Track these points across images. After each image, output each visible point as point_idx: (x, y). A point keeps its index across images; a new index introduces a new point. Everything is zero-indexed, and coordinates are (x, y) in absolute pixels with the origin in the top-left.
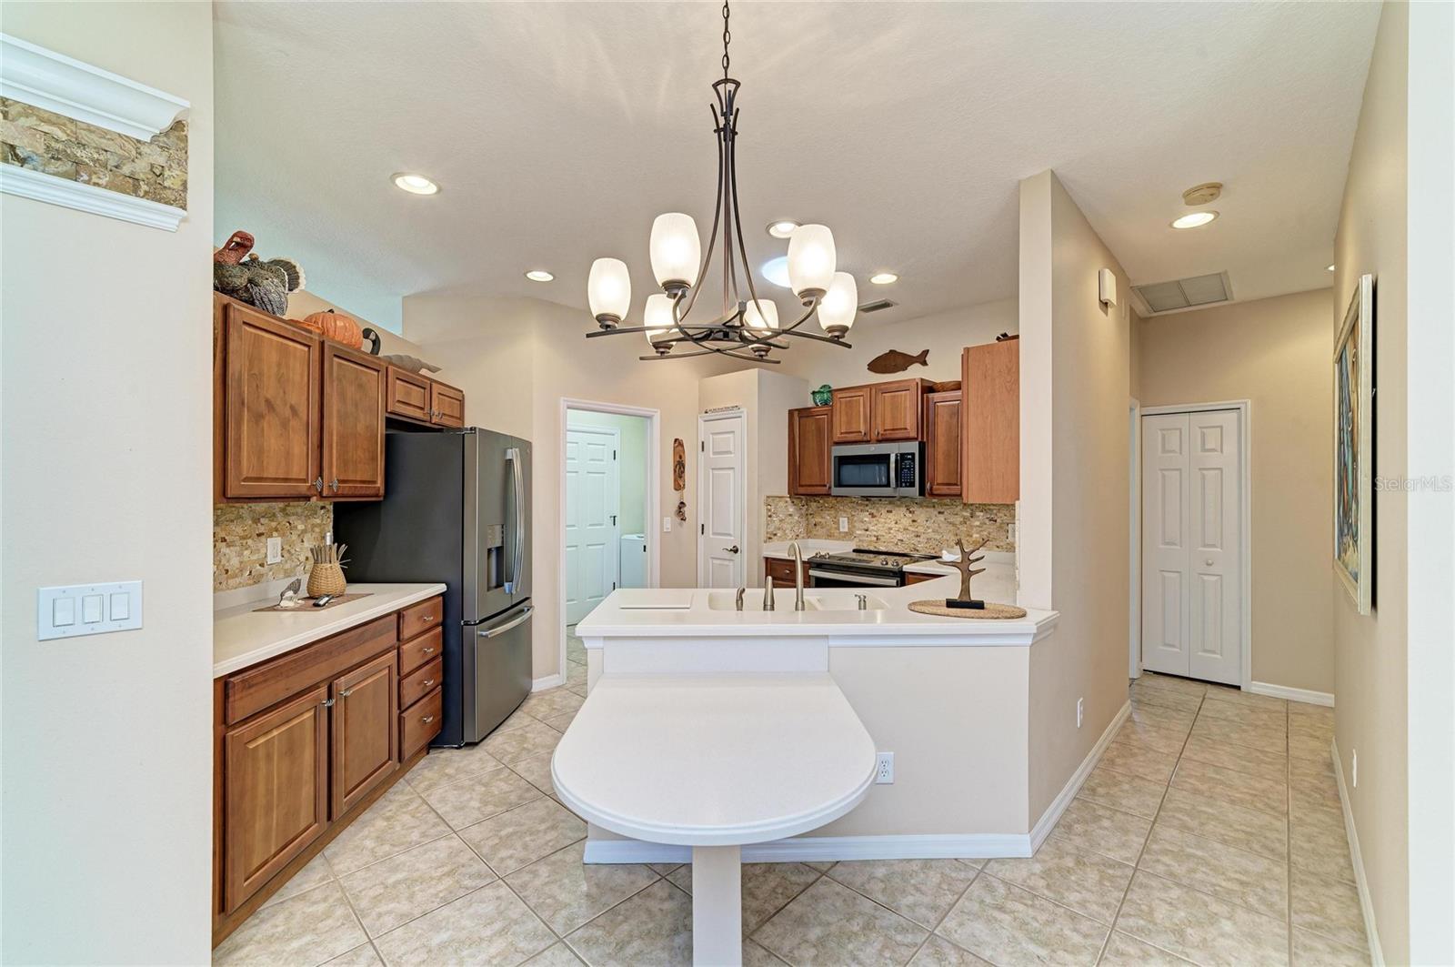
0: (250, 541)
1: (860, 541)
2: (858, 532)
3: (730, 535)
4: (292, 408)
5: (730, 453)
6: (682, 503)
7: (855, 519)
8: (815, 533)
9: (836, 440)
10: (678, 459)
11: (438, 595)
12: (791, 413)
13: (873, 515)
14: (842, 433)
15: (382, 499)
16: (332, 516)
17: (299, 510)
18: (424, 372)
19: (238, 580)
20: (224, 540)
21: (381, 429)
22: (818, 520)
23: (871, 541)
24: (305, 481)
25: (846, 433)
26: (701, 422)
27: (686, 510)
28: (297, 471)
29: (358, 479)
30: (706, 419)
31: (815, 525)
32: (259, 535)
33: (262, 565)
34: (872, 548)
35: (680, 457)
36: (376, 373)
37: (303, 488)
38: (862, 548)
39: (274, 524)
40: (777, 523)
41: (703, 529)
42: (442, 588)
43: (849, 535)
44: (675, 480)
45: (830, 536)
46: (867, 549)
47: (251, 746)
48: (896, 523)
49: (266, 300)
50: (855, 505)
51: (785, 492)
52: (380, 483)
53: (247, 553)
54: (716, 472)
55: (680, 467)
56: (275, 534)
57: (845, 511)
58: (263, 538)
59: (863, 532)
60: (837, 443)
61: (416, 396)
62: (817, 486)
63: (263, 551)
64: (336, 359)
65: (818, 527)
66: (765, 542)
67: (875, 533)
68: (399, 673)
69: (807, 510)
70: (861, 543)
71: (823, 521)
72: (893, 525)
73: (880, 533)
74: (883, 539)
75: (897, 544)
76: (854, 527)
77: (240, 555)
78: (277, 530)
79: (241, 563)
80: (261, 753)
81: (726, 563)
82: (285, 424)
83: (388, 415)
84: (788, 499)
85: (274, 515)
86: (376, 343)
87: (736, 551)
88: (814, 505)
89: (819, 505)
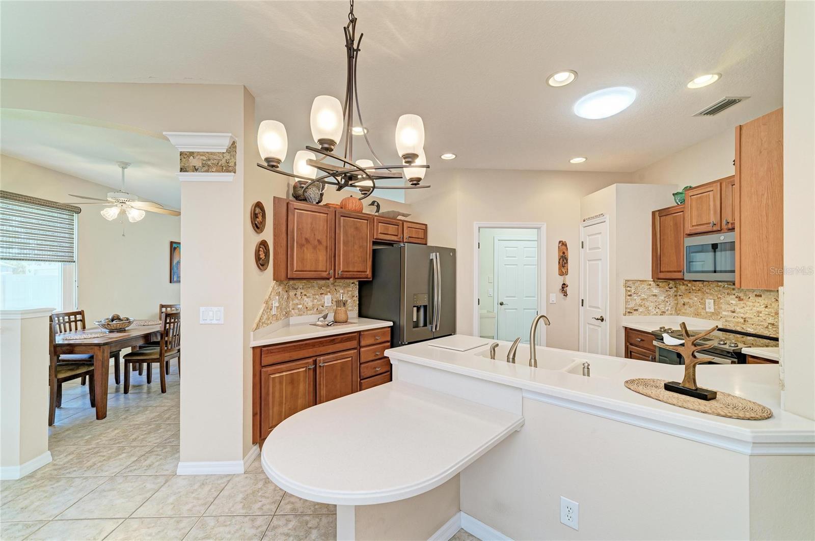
0: (317, 296)
1: (726, 321)
2: (724, 313)
3: (598, 308)
4: (319, 241)
5: (599, 248)
6: (564, 284)
7: (721, 301)
8: (683, 311)
9: (688, 232)
10: (562, 254)
11: (389, 327)
12: (654, 213)
13: (740, 299)
14: (693, 226)
15: (371, 279)
16: (358, 287)
17: (341, 284)
18: (400, 217)
19: (312, 312)
20: (305, 295)
21: (370, 247)
22: (686, 300)
23: (738, 322)
24: (326, 271)
25: (697, 225)
26: (582, 229)
27: (568, 290)
28: (321, 267)
29: (355, 270)
30: (585, 225)
31: (684, 304)
32: (321, 294)
33: (323, 306)
34: (739, 329)
35: (564, 253)
36: (366, 221)
37: (325, 274)
38: (728, 328)
39: (328, 290)
40: (638, 301)
41: (583, 302)
42: (391, 324)
43: (716, 314)
44: (560, 269)
45: (697, 315)
46: (734, 329)
47: (272, 376)
48: (766, 307)
49: (309, 197)
50: (721, 289)
51: (649, 277)
52: (369, 273)
53: (316, 301)
54: (591, 262)
55: (563, 260)
56: (329, 294)
57: (711, 294)
58: (323, 295)
59: (730, 314)
60: (690, 235)
61: (392, 229)
62: (675, 272)
63: (323, 301)
64: (342, 218)
65: (686, 307)
66: (625, 315)
67: (742, 315)
68: (360, 361)
69: (677, 291)
70: (727, 323)
71: (691, 301)
72: (762, 308)
73: (747, 316)
74: (750, 321)
75: (767, 327)
76: (721, 308)
77: (313, 301)
78: (330, 292)
79: (313, 305)
80: (277, 380)
81: (597, 328)
82: (315, 248)
83: (374, 240)
84: (652, 283)
85: (329, 286)
86: (378, 206)
87: (602, 320)
88: (683, 288)
89: (687, 288)
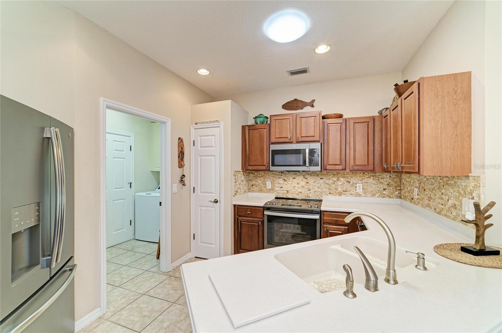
1: (278, 193)
2: (277, 189)
5: (212, 147)
6: (184, 175)
7: (275, 182)
8: (252, 189)
9: (272, 142)
10: (180, 150)
12: (244, 127)
13: (285, 180)
14: (276, 138)
22: (254, 183)
23: (284, 193)
25: (279, 138)
26: (193, 129)
27: (185, 179)
30: (196, 127)
31: (252, 185)
34: (284, 197)
35: (182, 148)
38: (279, 197)
40: (238, 185)
41: (194, 190)
43: (272, 190)
44: (179, 162)
45: (261, 191)
46: (282, 197)
48: (298, 184)
50: (275, 175)
51: (240, 169)
55: (181, 154)
57: (269, 179)
59: (280, 189)
60: (274, 144)
62: (260, 165)
65: (254, 187)
66: (234, 196)
67: (286, 189)
69: (248, 178)
70: (278, 194)
71: (257, 183)
72: (296, 185)
73: (288, 189)
74: (290, 192)
75: (298, 194)
76: (275, 186)
84: (242, 173)
87: (217, 202)
88: (252, 175)
89: (254, 175)
